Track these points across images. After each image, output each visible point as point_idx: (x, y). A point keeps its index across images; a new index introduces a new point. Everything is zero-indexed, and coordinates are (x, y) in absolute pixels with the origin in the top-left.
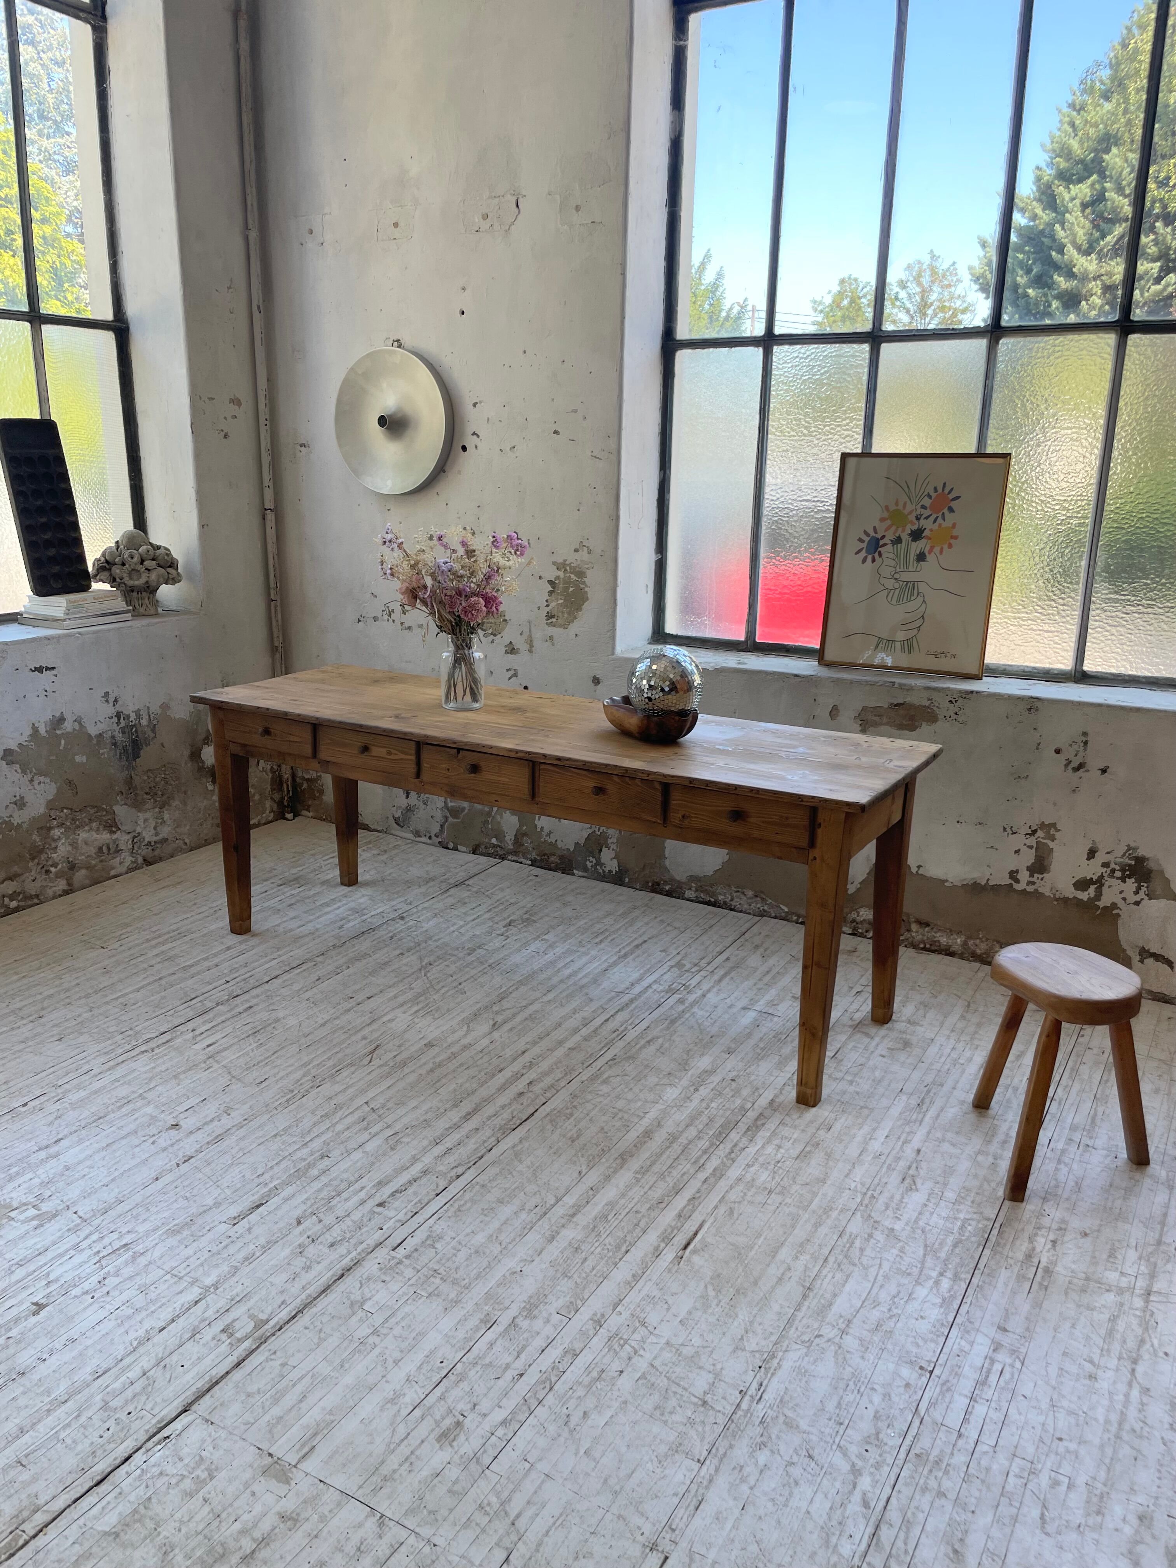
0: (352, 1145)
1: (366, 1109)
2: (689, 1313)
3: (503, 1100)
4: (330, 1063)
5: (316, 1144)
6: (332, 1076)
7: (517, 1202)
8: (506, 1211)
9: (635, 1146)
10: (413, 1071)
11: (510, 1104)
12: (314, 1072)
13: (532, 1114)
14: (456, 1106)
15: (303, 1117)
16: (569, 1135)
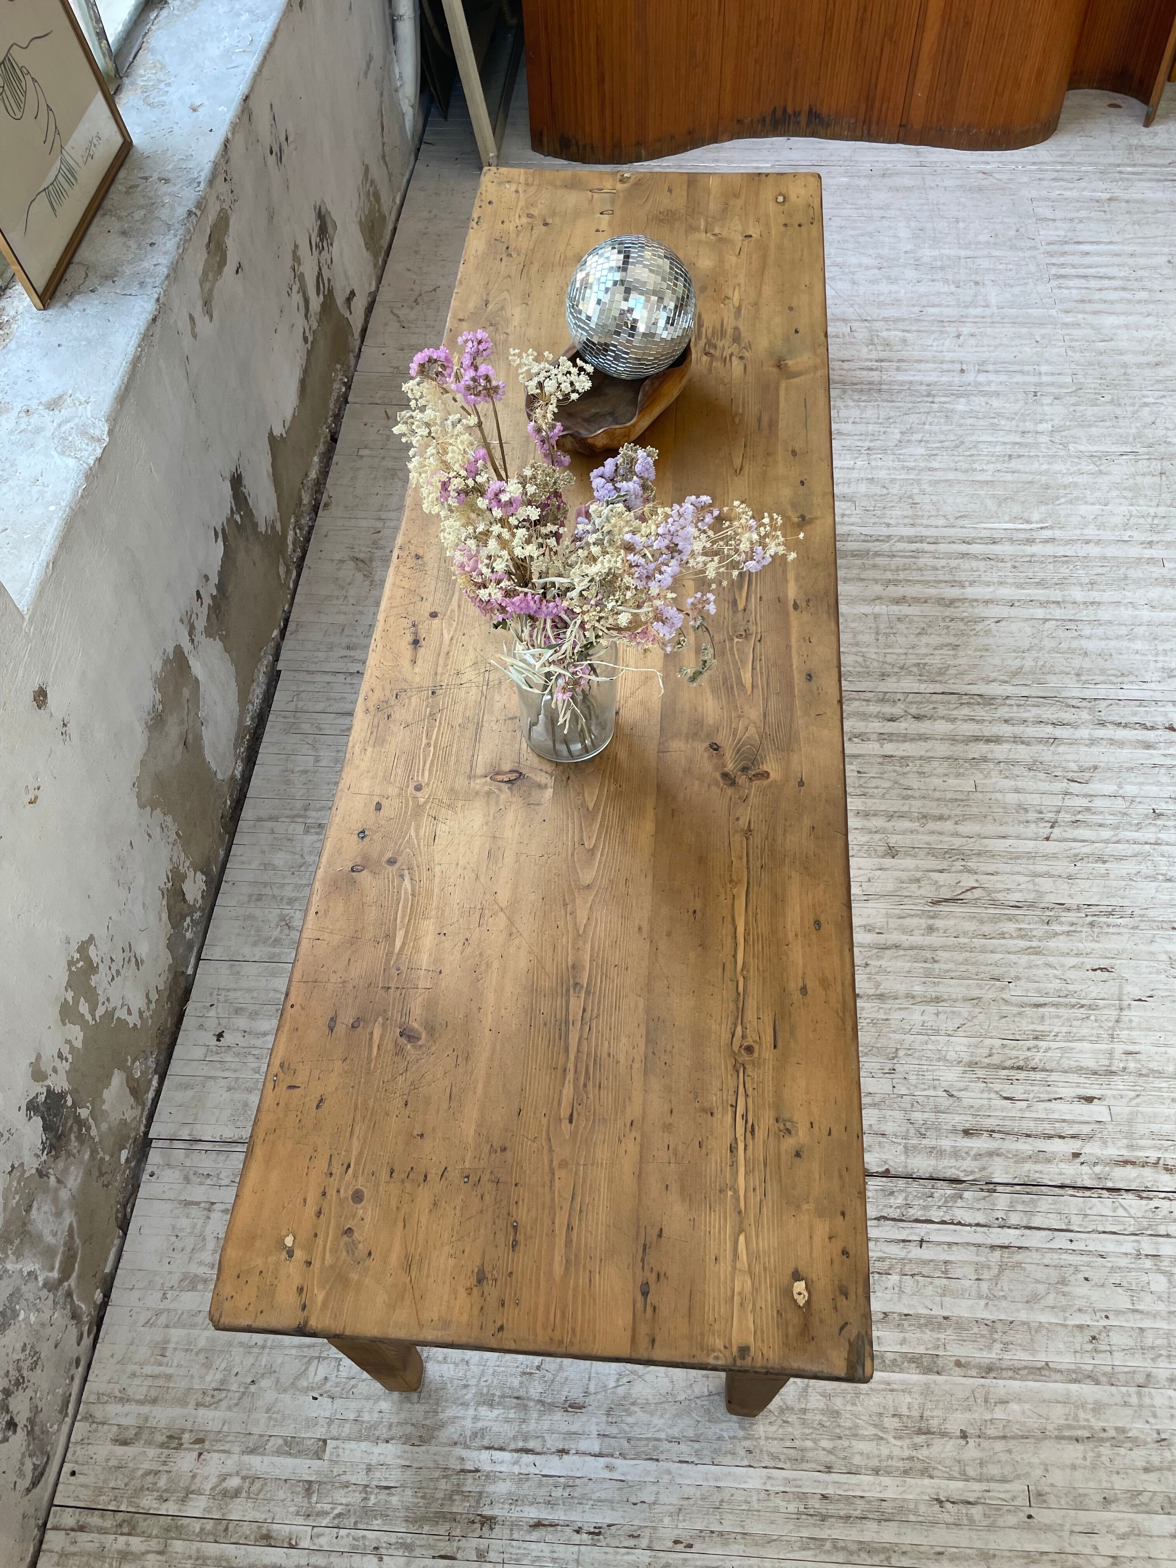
0: (1120, 804)
1: (1057, 832)
2: (1093, 504)
3: (941, 727)
4: (1010, 927)
5: (1149, 834)
6: (1032, 905)
7: (1075, 644)
8: (1091, 646)
9: (926, 602)
10: (956, 834)
11: (943, 718)
12: (1040, 930)
13: (943, 693)
14: (985, 760)
15: (1122, 878)
16: (951, 652)
